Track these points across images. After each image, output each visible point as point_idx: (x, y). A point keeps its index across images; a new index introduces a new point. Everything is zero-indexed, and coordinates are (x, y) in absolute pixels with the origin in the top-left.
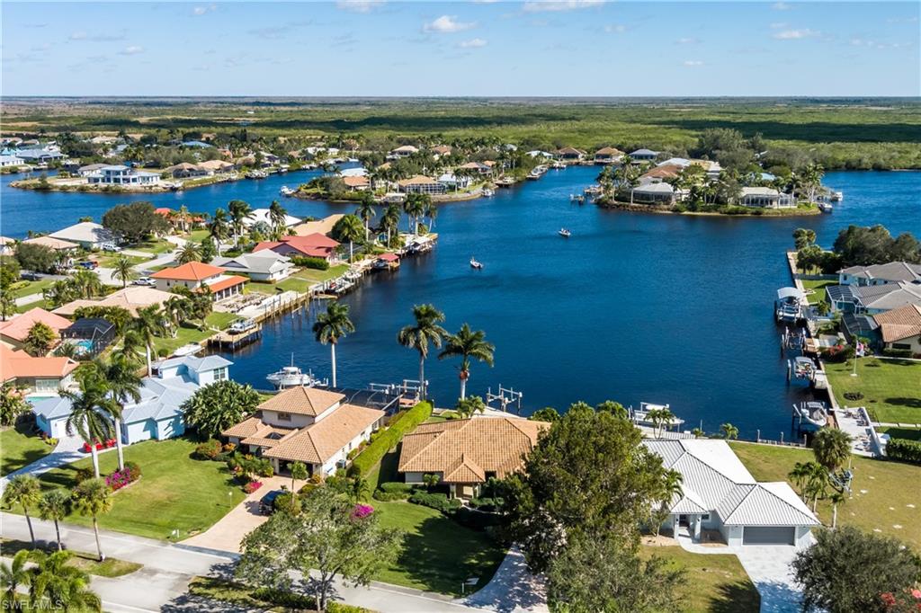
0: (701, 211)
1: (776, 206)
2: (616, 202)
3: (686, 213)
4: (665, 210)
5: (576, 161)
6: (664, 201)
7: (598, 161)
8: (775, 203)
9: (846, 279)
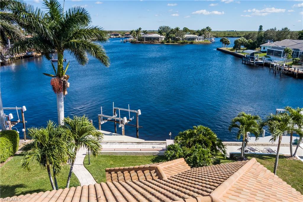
0: (171, 43)
1: (197, 41)
2: (139, 41)
3: (166, 43)
4: (158, 43)
5: (118, 36)
6: (157, 40)
7: (126, 36)
8: (196, 40)
9: (264, 48)
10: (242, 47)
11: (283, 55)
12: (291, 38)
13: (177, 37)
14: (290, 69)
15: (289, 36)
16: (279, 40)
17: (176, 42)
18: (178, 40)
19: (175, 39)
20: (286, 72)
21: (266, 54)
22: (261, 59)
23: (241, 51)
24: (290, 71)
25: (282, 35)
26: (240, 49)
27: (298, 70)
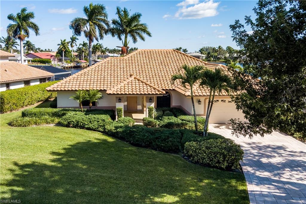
13: (219, 56)
17: (218, 61)
18: (220, 59)
19: (216, 58)
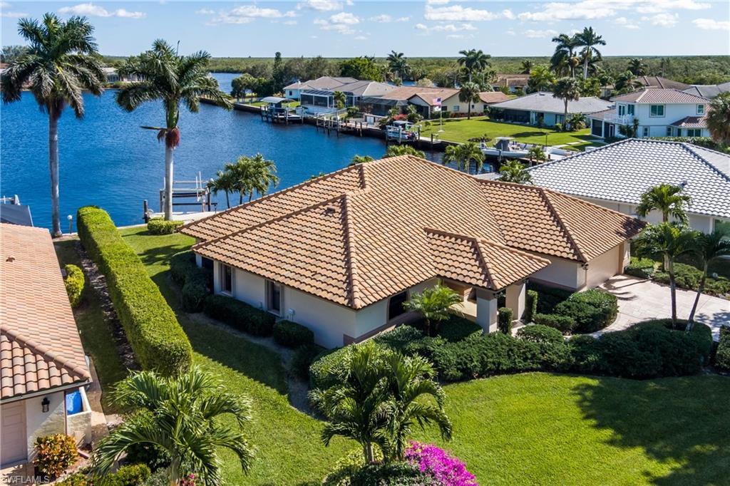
9: (291, 94)
10: (248, 93)
11: (330, 104)
12: (331, 74)
14: (348, 124)
15: (326, 71)
16: (311, 77)
20: (345, 129)
21: (299, 103)
22: (294, 112)
23: (247, 100)
24: (350, 128)
25: (314, 68)
26: (244, 97)
27: (361, 124)
